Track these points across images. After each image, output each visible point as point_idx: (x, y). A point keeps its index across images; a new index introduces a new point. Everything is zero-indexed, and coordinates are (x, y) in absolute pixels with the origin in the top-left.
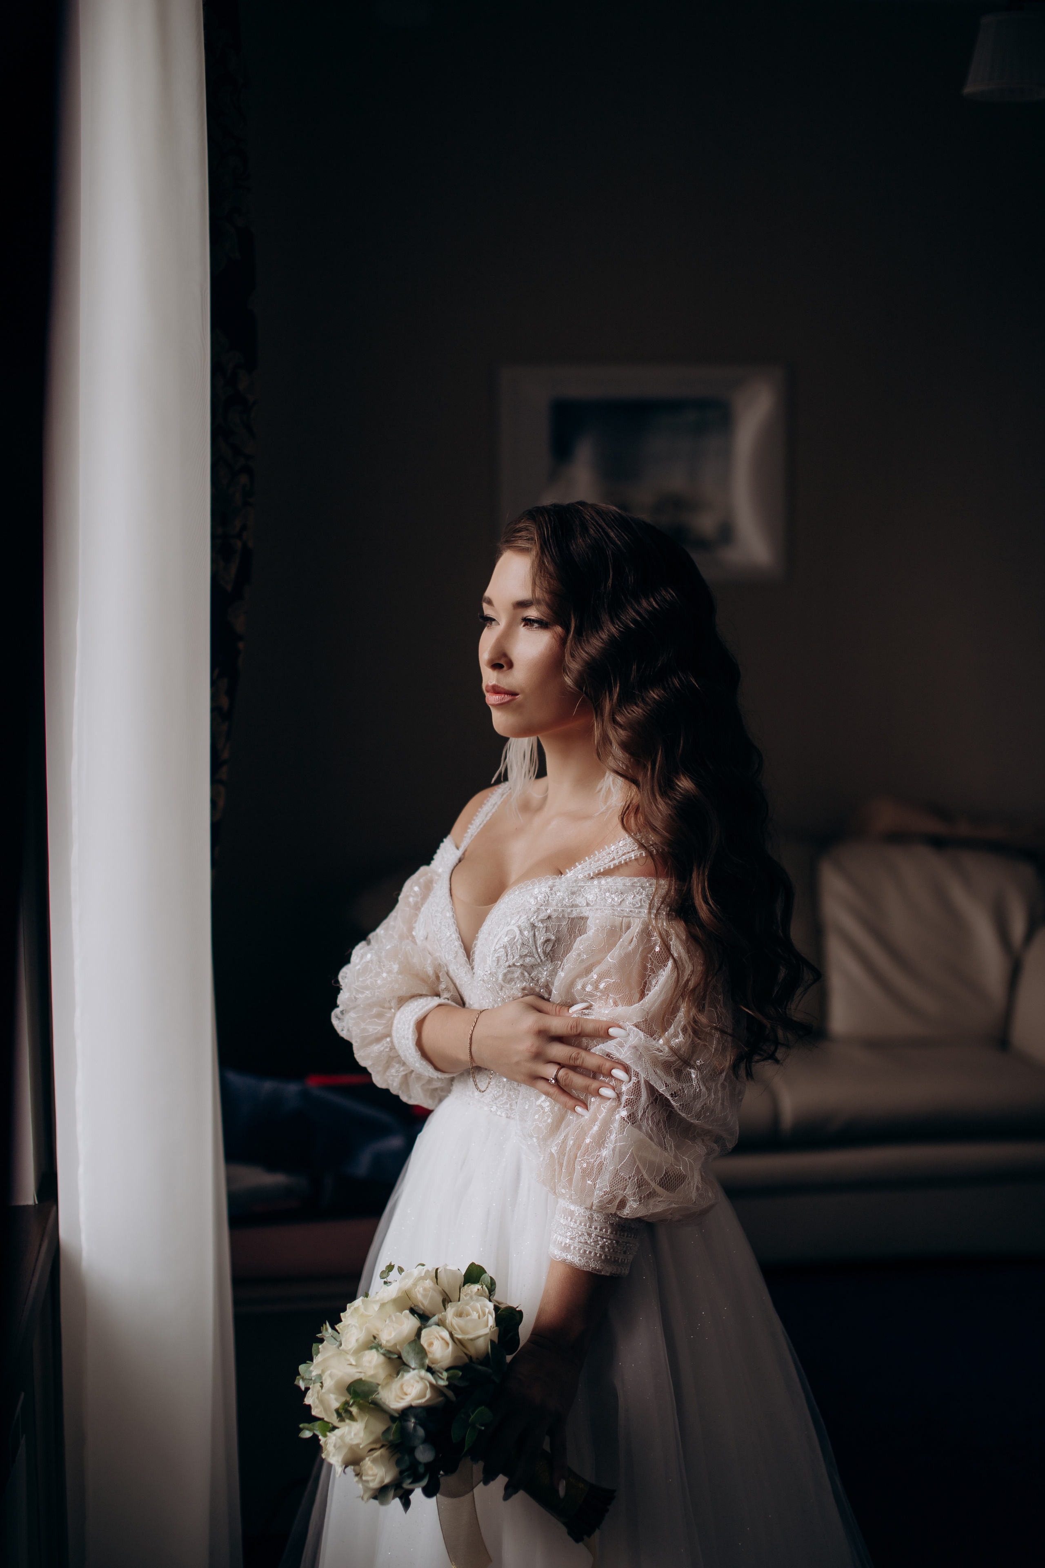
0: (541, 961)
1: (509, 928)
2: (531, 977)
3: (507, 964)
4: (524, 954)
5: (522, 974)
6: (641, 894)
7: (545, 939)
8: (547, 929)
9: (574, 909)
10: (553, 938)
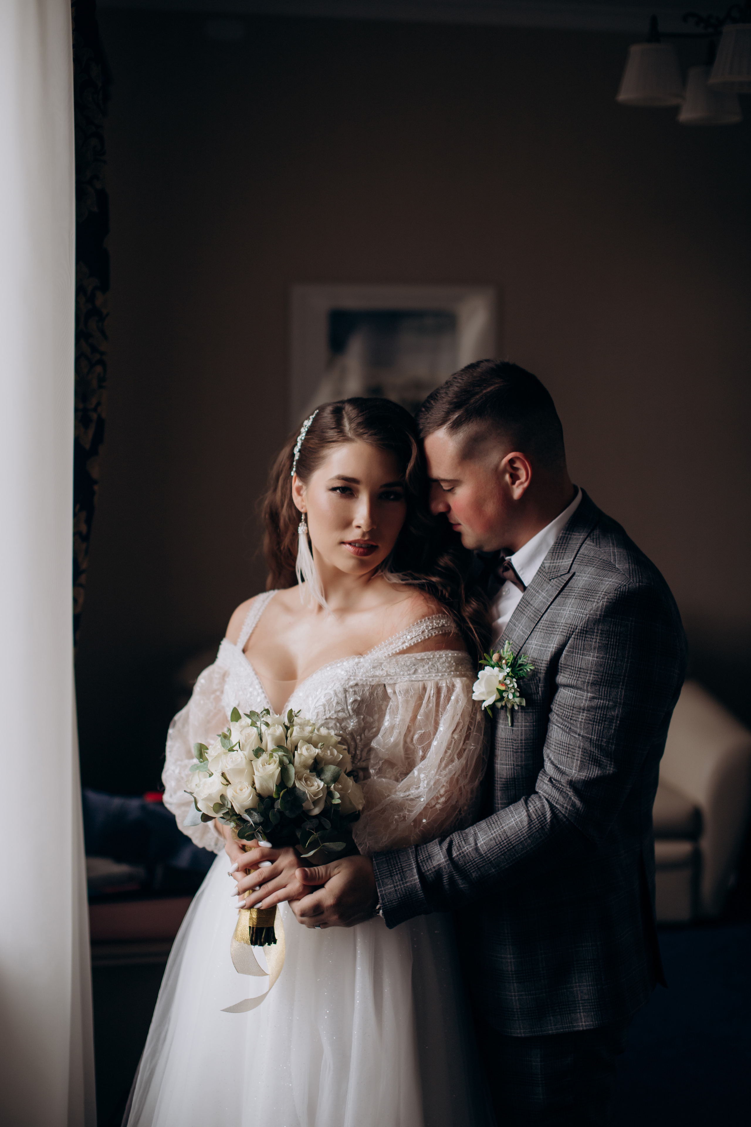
0: (350, 715)
1: (326, 692)
2: (341, 727)
3: (325, 717)
4: (338, 710)
5: (335, 724)
6: (428, 663)
7: (354, 700)
8: (355, 693)
9: (374, 679)
10: (359, 699)
